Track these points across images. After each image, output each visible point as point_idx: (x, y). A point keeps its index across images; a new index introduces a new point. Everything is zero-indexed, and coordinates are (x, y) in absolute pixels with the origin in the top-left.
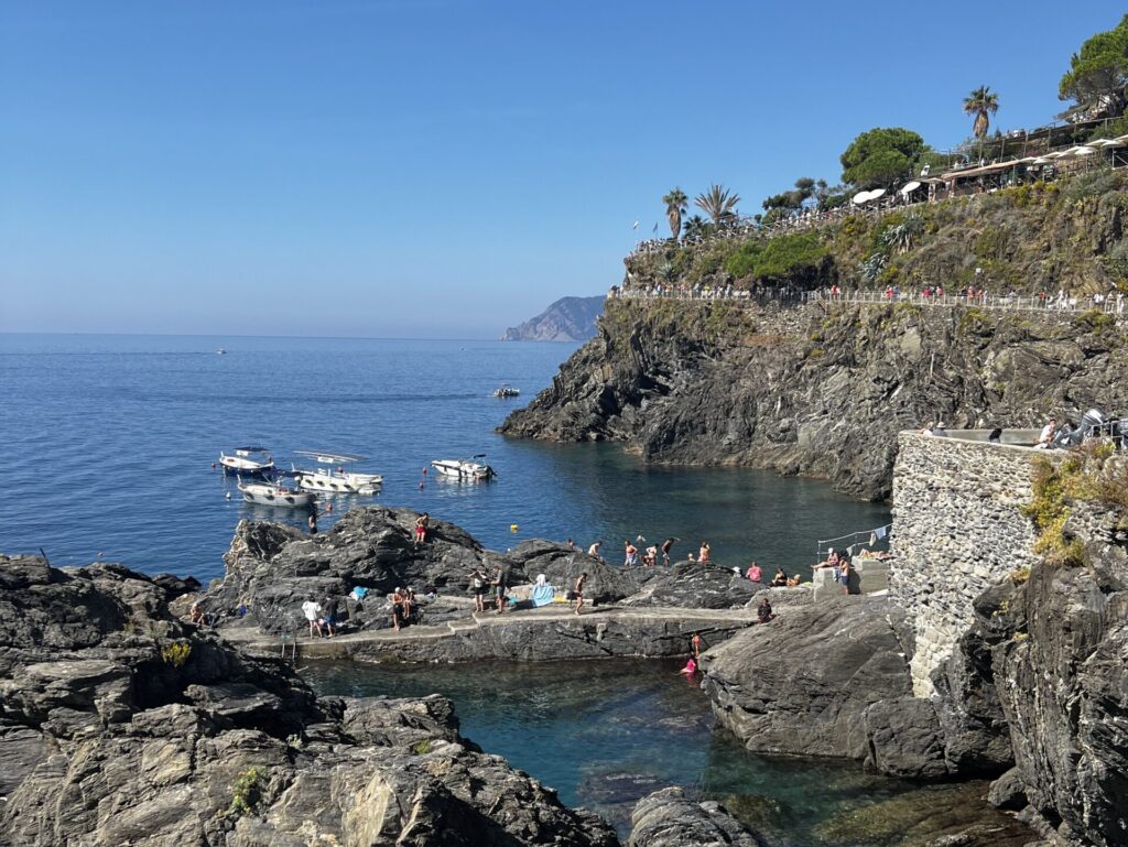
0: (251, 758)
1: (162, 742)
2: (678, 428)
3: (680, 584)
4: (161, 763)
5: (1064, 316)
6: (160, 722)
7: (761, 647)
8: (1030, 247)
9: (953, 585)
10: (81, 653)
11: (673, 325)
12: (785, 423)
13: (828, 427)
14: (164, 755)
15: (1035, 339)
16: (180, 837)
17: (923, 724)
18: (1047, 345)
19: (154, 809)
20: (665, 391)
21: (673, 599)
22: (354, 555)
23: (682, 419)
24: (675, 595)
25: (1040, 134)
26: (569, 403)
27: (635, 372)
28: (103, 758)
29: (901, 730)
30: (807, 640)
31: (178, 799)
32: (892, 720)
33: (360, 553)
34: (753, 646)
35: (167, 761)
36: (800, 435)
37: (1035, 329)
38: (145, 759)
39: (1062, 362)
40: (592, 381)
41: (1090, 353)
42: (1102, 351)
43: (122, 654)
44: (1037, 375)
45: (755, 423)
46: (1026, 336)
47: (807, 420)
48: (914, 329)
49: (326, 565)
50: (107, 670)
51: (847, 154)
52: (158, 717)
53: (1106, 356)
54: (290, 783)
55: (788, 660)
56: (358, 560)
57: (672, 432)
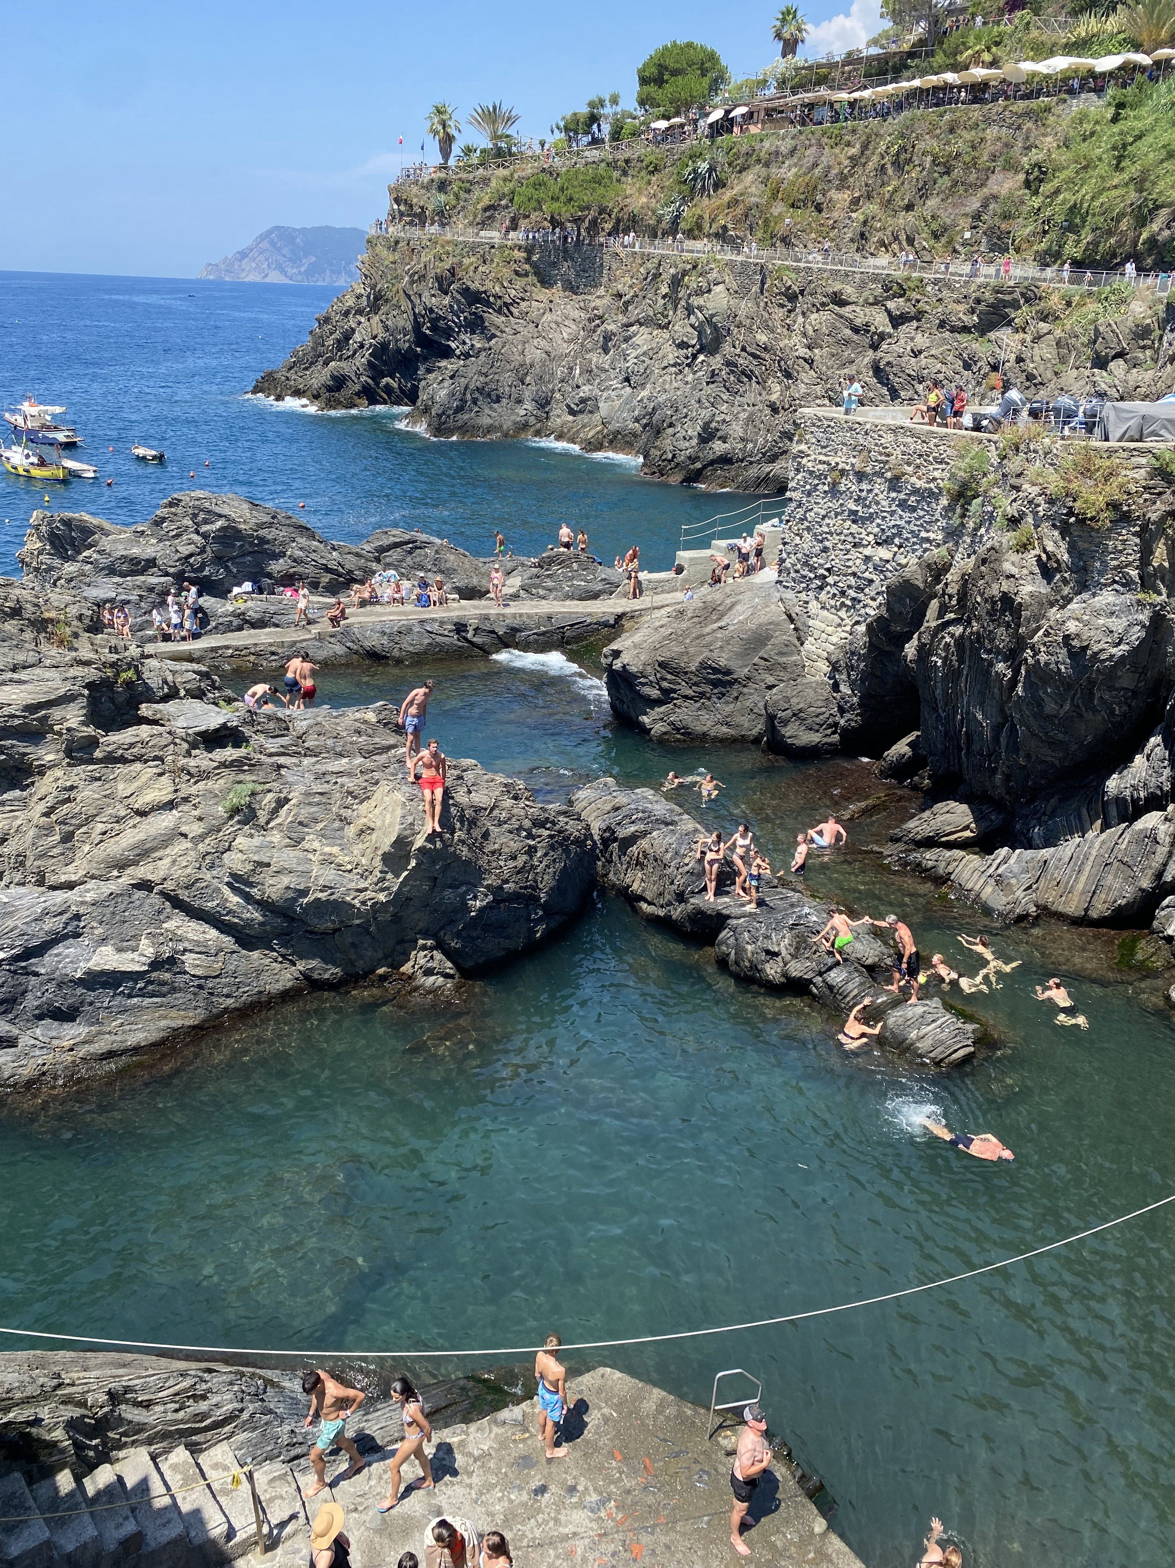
0: (241, 777)
1: (138, 766)
2: (468, 397)
3: (548, 576)
4: (140, 789)
5: (875, 278)
6: (132, 745)
7: (665, 638)
8: (842, 198)
9: (854, 569)
10: (22, 675)
11: (452, 271)
12: (586, 390)
13: (632, 396)
14: (144, 778)
15: (843, 303)
16: (174, 861)
17: (820, 704)
18: (858, 309)
19: (142, 836)
20: (447, 353)
21: (542, 592)
22: (185, 550)
23: (472, 386)
24: (544, 588)
25: (851, 59)
26: (333, 364)
27: (409, 327)
28: (72, 788)
29: (800, 711)
30: (708, 630)
31: (166, 824)
32: (794, 701)
33: (191, 548)
34: (657, 637)
35: (147, 785)
36: (601, 405)
37: (849, 291)
38: (121, 786)
39: (873, 329)
40: (357, 337)
41: (897, 321)
42: (911, 319)
43: (69, 675)
44: (847, 342)
45: (553, 391)
46: (839, 300)
47: (607, 388)
48: (720, 288)
49: (151, 563)
50: (62, 692)
51: (644, 70)
52: (128, 741)
53: (915, 324)
54: (287, 800)
55: (692, 650)
56: (191, 555)
57: (463, 401)
